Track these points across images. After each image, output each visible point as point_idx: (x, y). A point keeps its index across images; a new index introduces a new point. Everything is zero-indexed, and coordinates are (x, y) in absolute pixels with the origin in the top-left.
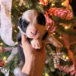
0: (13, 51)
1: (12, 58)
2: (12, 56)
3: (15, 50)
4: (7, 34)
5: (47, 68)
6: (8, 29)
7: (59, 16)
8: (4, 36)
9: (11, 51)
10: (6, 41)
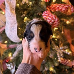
0: (18, 47)
1: (17, 54)
2: (18, 52)
3: (19, 47)
4: (12, 31)
5: (51, 62)
6: (13, 26)
7: (61, 11)
8: (9, 33)
9: (16, 47)
10: (11, 37)
